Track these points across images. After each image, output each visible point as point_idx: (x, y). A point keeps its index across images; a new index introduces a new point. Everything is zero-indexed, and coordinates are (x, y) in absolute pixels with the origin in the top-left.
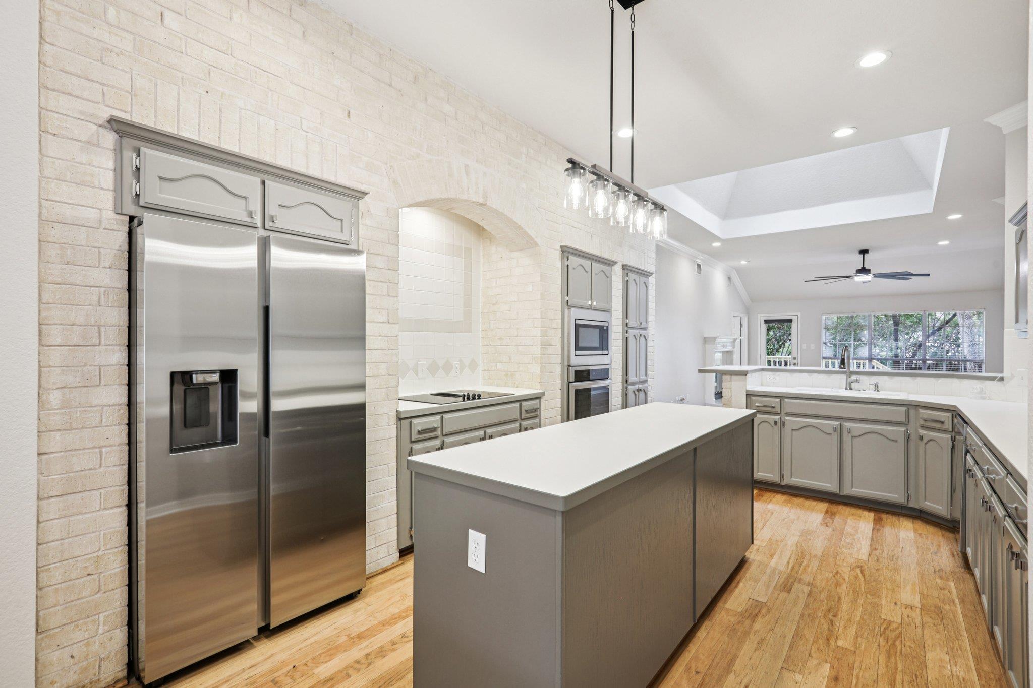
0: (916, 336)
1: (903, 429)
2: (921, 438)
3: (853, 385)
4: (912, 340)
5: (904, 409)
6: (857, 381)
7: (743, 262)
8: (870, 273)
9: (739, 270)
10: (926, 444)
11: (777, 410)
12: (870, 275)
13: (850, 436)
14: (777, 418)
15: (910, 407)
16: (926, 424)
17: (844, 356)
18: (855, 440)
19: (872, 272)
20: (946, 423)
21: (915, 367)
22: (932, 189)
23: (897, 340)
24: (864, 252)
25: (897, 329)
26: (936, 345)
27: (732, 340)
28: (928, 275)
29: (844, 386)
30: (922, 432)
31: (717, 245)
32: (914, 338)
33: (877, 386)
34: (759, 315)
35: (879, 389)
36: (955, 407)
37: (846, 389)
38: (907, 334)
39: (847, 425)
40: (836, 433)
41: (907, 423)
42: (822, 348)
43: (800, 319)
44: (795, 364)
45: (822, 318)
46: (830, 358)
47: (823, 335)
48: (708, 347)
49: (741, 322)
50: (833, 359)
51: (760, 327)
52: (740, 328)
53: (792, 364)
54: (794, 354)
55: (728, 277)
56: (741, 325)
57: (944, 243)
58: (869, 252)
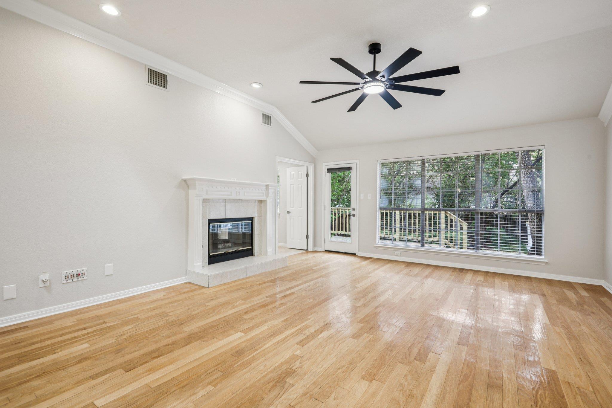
7: (256, 86)
28: (455, 70)
42: (378, 198)
43: (358, 166)
44: (354, 215)
45: (378, 165)
46: (385, 209)
47: (380, 184)
48: (191, 192)
49: (307, 172)
50: (388, 210)
51: (324, 176)
52: (306, 178)
53: (352, 216)
54: (353, 205)
55: (264, 115)
56: (307, 175)
57: (479, 12)
58: (381, 49)
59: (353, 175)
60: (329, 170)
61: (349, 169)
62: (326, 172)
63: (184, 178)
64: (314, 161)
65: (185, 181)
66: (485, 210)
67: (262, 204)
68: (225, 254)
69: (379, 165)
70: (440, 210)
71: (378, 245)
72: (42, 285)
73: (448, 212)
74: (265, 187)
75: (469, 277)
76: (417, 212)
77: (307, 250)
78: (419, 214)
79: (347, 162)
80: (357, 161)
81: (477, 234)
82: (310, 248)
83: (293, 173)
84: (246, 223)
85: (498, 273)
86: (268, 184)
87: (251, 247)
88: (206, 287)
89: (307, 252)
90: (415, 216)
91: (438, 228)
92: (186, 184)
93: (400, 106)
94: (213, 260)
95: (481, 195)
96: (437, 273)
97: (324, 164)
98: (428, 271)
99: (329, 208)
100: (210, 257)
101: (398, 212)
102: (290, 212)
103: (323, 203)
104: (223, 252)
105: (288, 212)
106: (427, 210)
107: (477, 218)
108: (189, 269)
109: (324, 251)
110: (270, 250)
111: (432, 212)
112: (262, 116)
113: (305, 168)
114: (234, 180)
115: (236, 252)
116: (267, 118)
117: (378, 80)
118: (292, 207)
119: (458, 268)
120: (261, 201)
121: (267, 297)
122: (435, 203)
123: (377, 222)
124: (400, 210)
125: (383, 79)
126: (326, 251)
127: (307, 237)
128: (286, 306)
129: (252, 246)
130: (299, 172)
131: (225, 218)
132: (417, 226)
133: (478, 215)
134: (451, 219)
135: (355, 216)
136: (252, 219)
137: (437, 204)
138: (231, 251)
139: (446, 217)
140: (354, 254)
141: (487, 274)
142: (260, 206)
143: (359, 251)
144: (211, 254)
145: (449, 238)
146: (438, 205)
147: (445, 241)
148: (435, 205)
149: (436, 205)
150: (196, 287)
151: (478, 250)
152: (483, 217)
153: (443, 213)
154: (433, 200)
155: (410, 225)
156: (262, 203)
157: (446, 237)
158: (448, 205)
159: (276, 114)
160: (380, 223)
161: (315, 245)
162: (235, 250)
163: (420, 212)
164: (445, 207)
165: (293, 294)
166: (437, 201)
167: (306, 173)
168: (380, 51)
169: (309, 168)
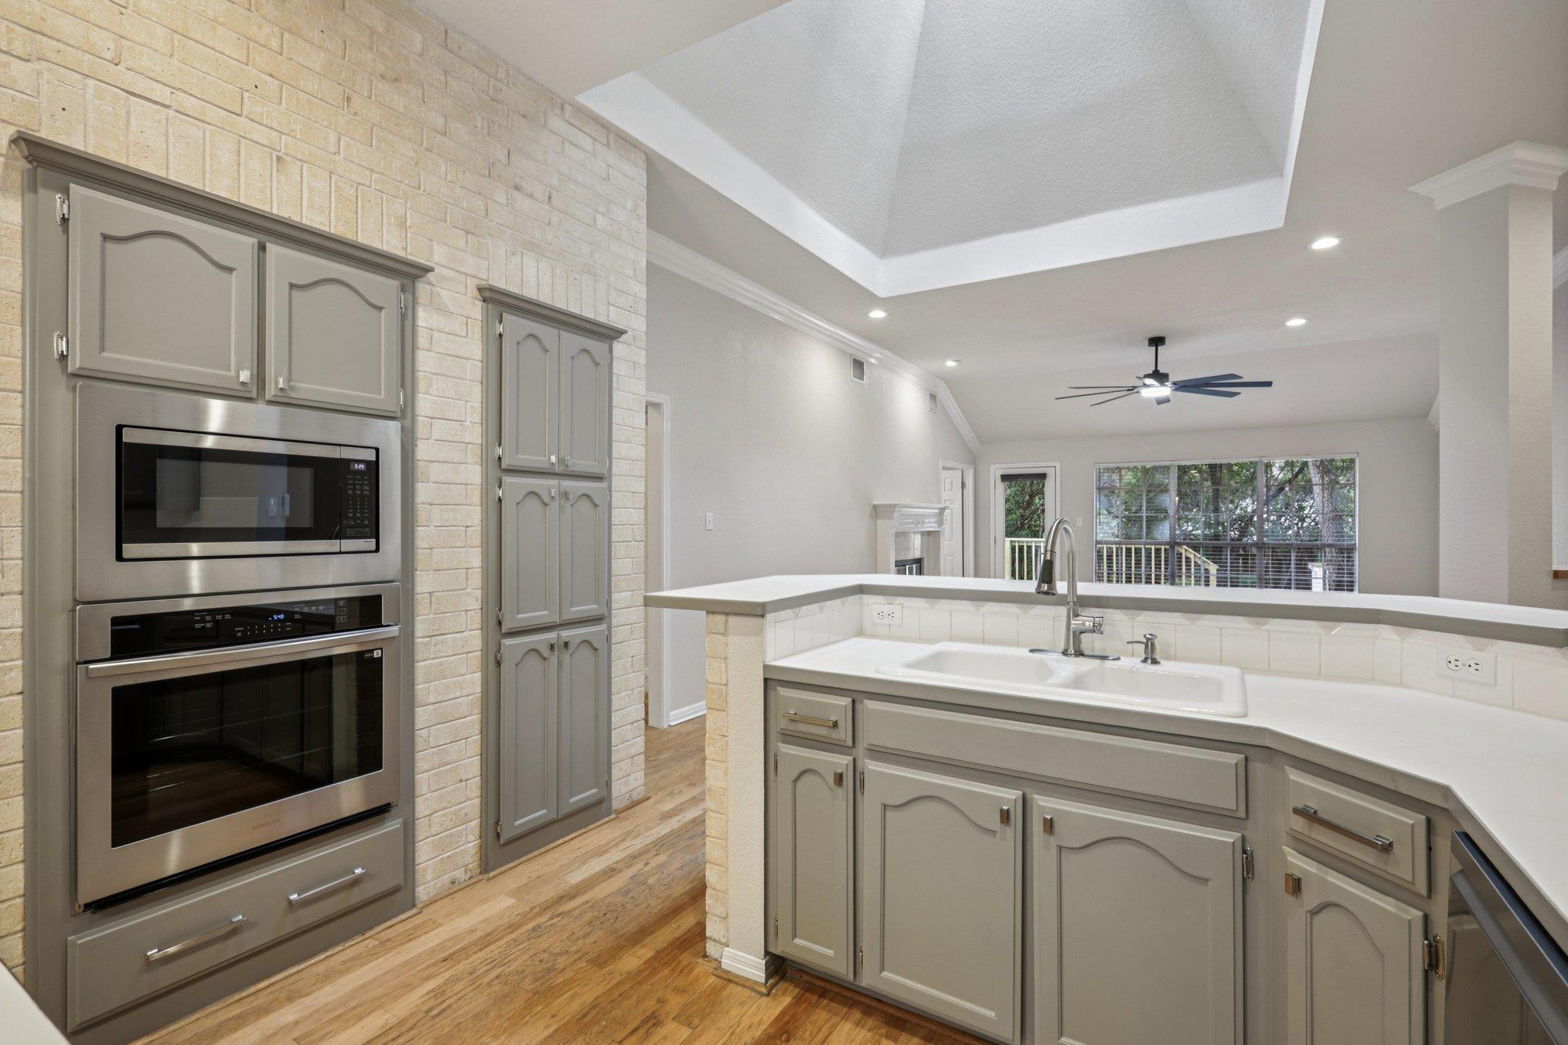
0: (1244, 504)
1: (1229, 837)
2: (1295, 885)
3: (1086, 640)
4: (1238, 511)
5: (1233, 758)
6: (1096, 629)
7: (950, 364)
8: (1168, 381)
9: (949, 380)
10: (1315, 912)
11: (844, 734)
12: (1167, 383)
13: (1053, 842)
14: (842, 761)
15: (1251, 753)
16: (1314, 835)
17: (1052, 552)
18: (1071, 861)
19: (1173, 378)
20: (1401, 852)
21: (1243, 553)
22: (1282, 175)
23: (1217, 510)
24: (1157, 342)
25: (1218, 490)
26: (1272, 518)
27: (937, 511)
28: (1269, 384)
29: (1062, 648)
30: (1300, 863)
31: (877, 314)
32: (1241, 509)
33: (1153, 645)
34: (993, 467)
35: (1157, 657)
36: (1446, 791)
37: (1065, 653)
38: (1232, 502)
39: (1045, 803)
40: (1009, 831)
41: (1242, 814)
42: (1094, 525)
43: (1058, 472)
45: (1092, 471)
47: (1096, 502)
48: (881, 524)
49: (963, 479)
51: (994, 487)
52: (961, 490)
56: (963, 485)
57: (1296, 322)
58: (1166, 341)
59: (1049, 486)
60: (1005, 478)
61: (1043, 476)
62: (999, 479)
63: (875, 503)
64: (974, 460)
65: (875, 507)
67: (930, 537)
69: (1096, 471)
73: (1184, 547)
76: (1163, 547)
78: (1165, 550)
79: (1038, 464)
80: (1058, 464)
81: (1260, 579)
90: (1158, 556)
92: (875, 512)
99: (1001, 537)
103: (992, 533)
107: (1260, 556)
112: (929, 396)
113: (959, 472)
116: (933, 398)
123: (1093, 563)
132: (1163, 569)
133: (1262, 552)
134: (1187, 558)
136: (921, 561)
142: (928, 540)
155: (1129, 567)
156: (930, 535)
159: (945, 394)
160: (1097, 566)
163: (1168, 547)
167: (960, 481)
168: (1164, 344)
169: (966, 471)
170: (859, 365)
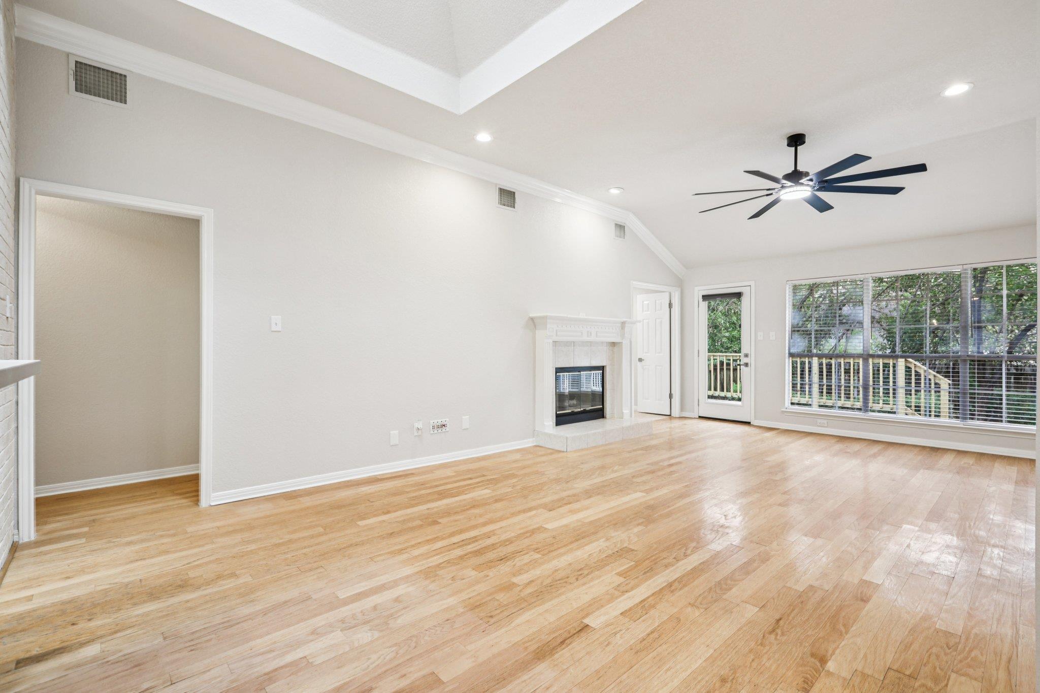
24: (796, 140)
28: (922, 168)
31: (483, 137)
42: (787, 338)
43: (753, 291)
44: (746, 365)
45: (787, 288)
46: (800, 355)
47: (789, 317)
48: (539, 334)
49: (670, 301)
50: (805, 356)
51: (697, 307)
52: (669, 310)
53: (743, 365)
54: (745, 349)
55: (616, 225)
56: (670, 305)
57: (957, 89)
58: (807, 140)
59: (746, 305)
60: (705, 297)
61: (738, 295)
62: (701, 299)
63: (531, 315)
64: (680, 283)
65: (532, 319)
66: (978, 357)
67: (615, 348)
68: (573, 413)
69: (789, 288)
70: (897, 357)
71: (788, 410)
72: (416, 434)
73: (910, 360)
74: (620, 325)
75: (947, 459)
77: (670, 415)
79: (735, 284)
80: (752, 283)
81: (965, 394)
82: (676, 412)
83: (648, 302)
84: (574, 375)
85: (1001, 456)
86: (625, 320)
87: (601, 406)
88: (563, 452)
89: (671, 419)
91: (891, 384)
92: (533, 323)
93: (831, 208)
94: (561, 420)
95: (973, 333)
96: (892, 453)
97: (697, 289)
98: (876, 449)
99: (705, 353)
100: (558, 416)
101: (815, 361)
102: (643, 360)
103: (695, 347)
104: (570, 411)
105: (640, 360)
106: (873, 356)
107: (965, 371)
108: (536, 429)
109: (698, 417)
110: (626, 411)
111: (881, 361)
112: (613, 226)
113: (667, 294)
114: (582, 316)
115: (585, 412)
116: (620, 228)
117: (802, 184)
118: (646, 353)
119: (929, 447)
120: (613, 344)
121: (648, 464)
122: (884, 344)
123: (787, 374)
124: (820, 357)
125: (811, 183)
126: (700, 417)
127: (671, 396)
128: (677, 474)
129: (603, 404)
130: (657, 302)
131: (573, 366)
133: (966, 365)
134: (917, 373)
135: (749, 365)
136: (602, 368)
137: (888, 346)
138: (579, 410)
139: (908, 370)
140: (748, 423)
141: (981, 455)
142: (612, 350)
143: (756, 418)
144: (558, 413)
145: (913, 404)
146: (890, 348)
147: (906, 410)
148: (883, 348)
149: (886, 349)
150: (551, 451)
151: (966, 418)
152: (975, 368)
153: (901, 363)
154: (881, 340)
156: (614, 346)
157: (907, 402)
158: (911, 349)
159: (633, 223)
160: (791, 377)
161: (682, 408)
162: (584, 410)
164: (904, 352)
165: (680, 463)
166: (889, 343)
167: (668, 302)
168: (804, 142)
169: (673, 294)
170: (508, 197)
